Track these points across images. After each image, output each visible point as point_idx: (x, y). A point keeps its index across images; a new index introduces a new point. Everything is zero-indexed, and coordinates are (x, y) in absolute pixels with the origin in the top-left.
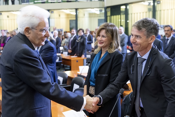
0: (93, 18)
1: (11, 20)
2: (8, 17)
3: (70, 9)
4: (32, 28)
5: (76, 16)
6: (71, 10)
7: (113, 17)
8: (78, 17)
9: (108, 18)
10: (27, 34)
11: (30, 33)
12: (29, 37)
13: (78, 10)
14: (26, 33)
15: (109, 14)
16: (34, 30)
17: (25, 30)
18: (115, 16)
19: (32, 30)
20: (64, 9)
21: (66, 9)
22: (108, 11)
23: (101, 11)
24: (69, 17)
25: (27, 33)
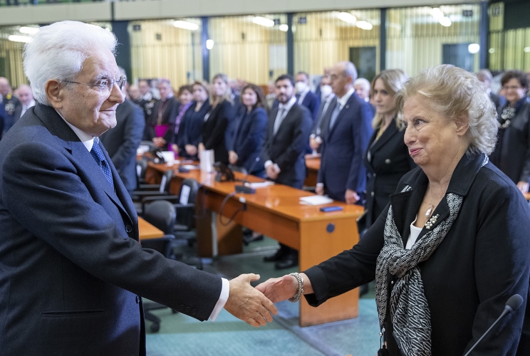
0: (427, 40)
1: (170, 46)
2: (159, 37)
3: (361, 9)
4: (66, 81)
5: (383, 32)
6: (358, 14)
7: (511, 34)
8: (387, 37)
9: (495, 38)
10: (56, 102)
11: (62, 98)
12: (62, 108)
13: (388, 12)
14: (52, 99)
15: (497, 23)
16: (74, 86)
17: (47, 89)
18: (520, 32)
19: (68, 85)
20: (340, 10)
21: (347, 10)
22: (495, 15)
23: (469, 13)
24: (354, 35)
25: (55, 98)
